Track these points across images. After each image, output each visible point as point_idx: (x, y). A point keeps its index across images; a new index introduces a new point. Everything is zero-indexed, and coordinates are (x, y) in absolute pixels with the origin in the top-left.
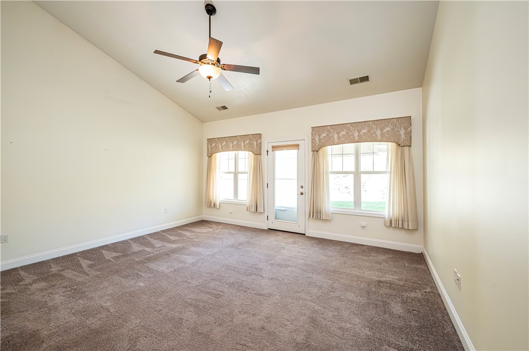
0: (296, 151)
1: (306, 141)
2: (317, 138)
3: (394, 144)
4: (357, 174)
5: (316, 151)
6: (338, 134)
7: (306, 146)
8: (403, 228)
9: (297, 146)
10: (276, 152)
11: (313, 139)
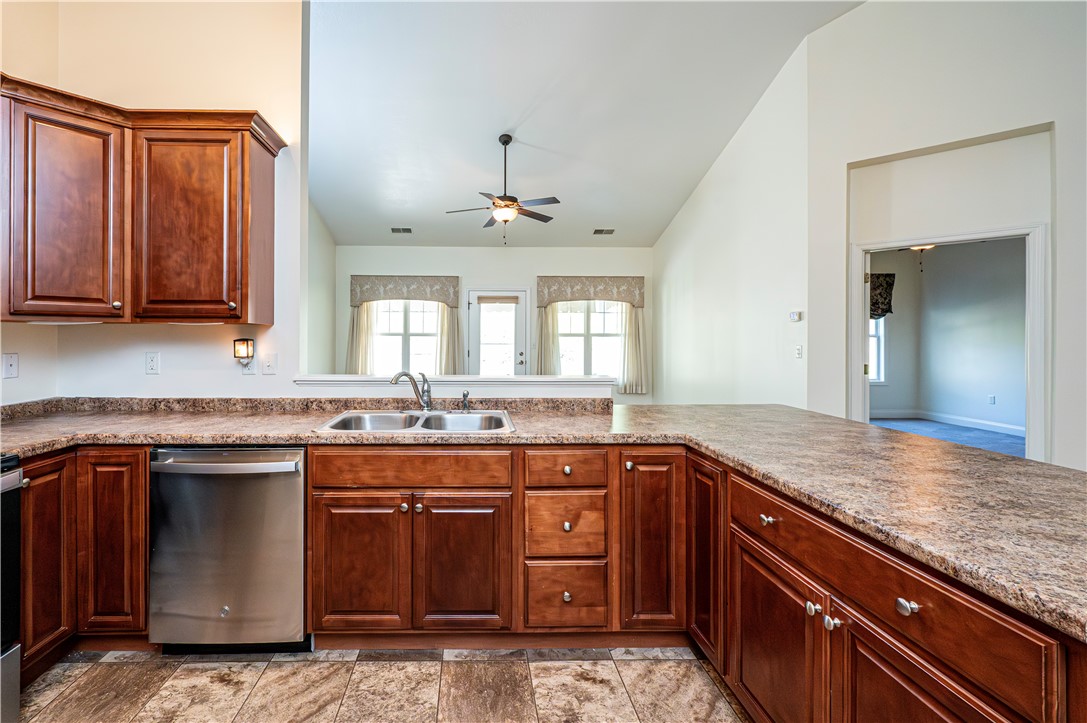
0: (514, 305)
1: (528, 291)
2: (546, 291)
3: (629, 304)
4: (588, 337)
5: (544, 306)
6: (572, 288)
7: (529, 300)
8: (636, 393)
9: (515, 299)
10: (483, 306)
11: (540, 293)
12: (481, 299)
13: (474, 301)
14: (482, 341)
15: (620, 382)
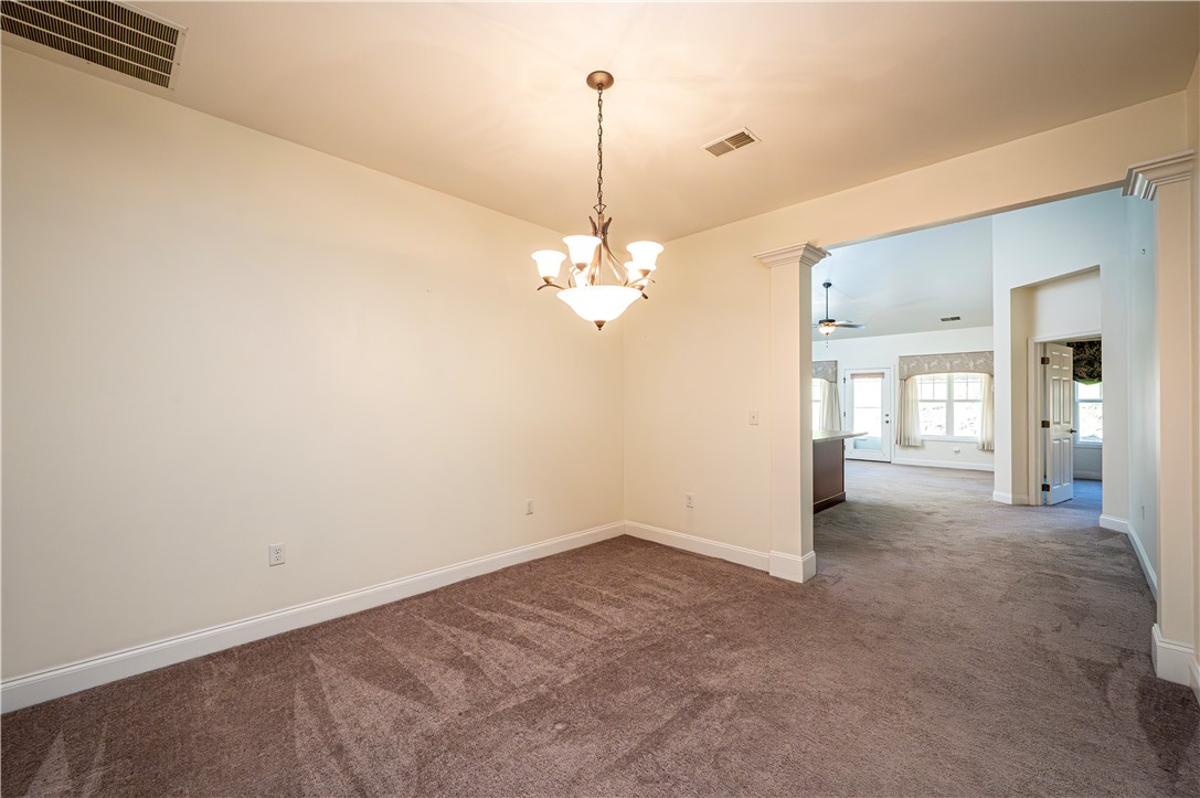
0: (880, 379)
1: (892, 368)
2: (905, 367)
3: (987, 375)
4: (950, 402)
5: (904, 380)
6: (929, 364)
7: (893, 375)
9: (882, 375)
10: (856, 380)
11: (901, 368)
12: (853, 376)
13: (849, 378)
14: (856, 405)
15: (980, 440)
